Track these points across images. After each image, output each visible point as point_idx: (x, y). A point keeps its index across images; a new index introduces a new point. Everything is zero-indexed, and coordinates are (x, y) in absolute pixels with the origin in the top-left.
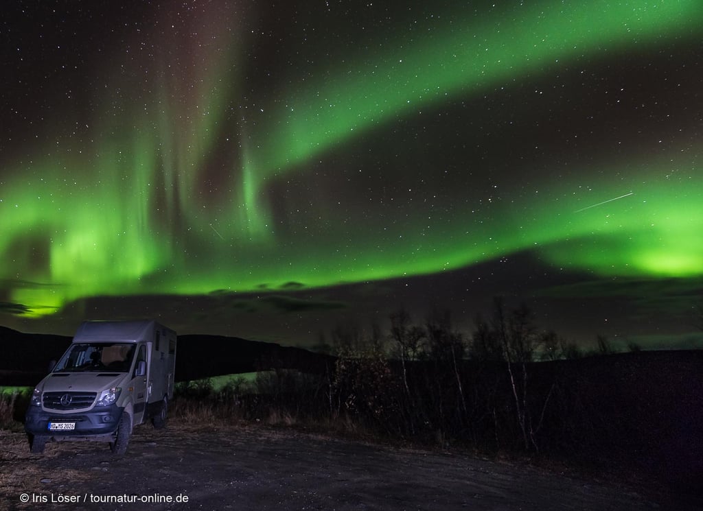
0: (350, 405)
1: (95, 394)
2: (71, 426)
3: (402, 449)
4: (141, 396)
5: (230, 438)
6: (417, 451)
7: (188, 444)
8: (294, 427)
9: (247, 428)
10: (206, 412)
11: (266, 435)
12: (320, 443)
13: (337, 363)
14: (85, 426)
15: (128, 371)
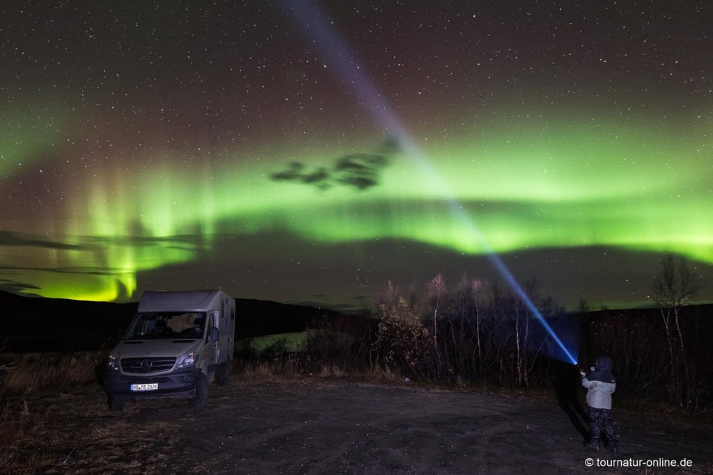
0: (390, 360)
1: (175, 358)
2: (155, 386)
3: (431, 391)
4: (213, 359)
5: (292, 389)
6: (443, 391)
7: (256, 397)
8: (343, 378)
9: (303, 381)
10: (263, 369)
11: (321, 386)
12: (368, 389)
13: (379, 325)
14: (167, 386)
15: (201, 337)
